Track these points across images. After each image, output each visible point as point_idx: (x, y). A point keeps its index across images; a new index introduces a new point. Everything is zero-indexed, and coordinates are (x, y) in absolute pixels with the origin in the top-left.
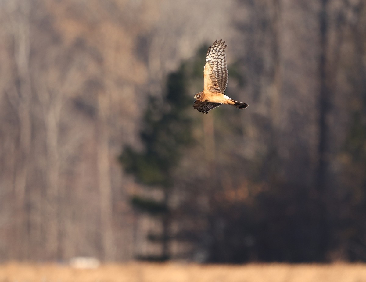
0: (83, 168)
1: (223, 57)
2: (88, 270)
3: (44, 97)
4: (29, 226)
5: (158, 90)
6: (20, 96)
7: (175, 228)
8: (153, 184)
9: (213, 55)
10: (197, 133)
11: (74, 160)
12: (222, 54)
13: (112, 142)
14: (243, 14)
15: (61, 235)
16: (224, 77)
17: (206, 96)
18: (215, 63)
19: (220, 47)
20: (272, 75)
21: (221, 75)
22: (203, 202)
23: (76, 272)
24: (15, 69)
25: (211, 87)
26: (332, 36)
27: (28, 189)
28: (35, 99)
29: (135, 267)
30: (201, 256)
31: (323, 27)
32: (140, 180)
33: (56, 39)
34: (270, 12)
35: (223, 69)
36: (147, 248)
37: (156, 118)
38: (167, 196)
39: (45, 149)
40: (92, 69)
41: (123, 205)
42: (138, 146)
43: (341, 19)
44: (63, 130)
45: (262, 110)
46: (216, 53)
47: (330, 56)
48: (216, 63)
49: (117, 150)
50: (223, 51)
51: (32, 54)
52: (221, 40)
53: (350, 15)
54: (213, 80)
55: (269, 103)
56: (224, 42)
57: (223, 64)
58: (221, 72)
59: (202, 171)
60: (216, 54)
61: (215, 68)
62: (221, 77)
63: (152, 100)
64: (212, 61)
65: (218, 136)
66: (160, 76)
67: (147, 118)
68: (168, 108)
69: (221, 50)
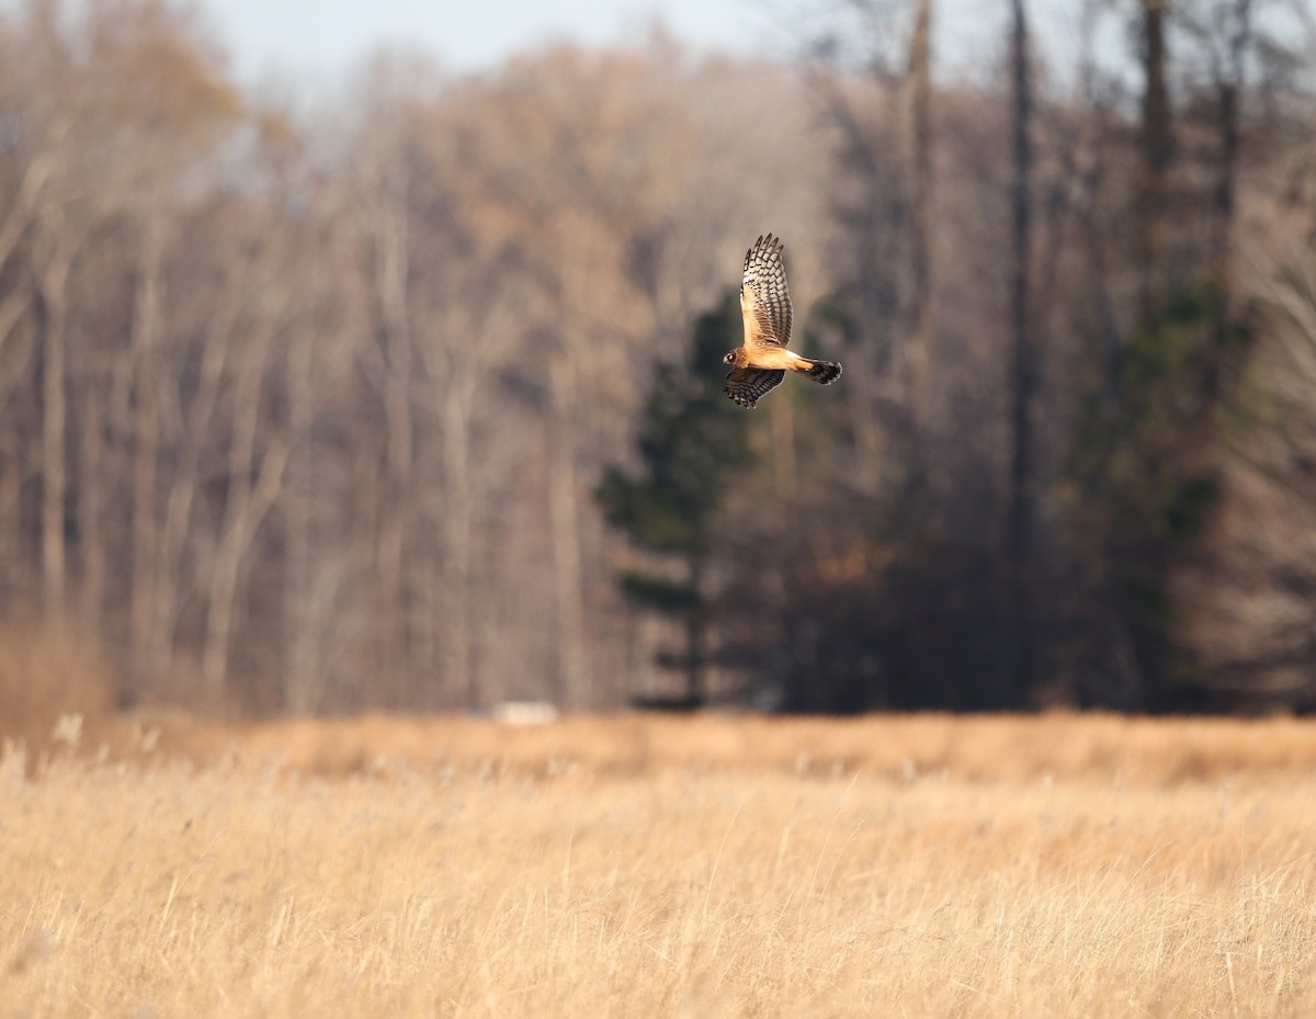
0: (519, 515)
1: (779, 271)
2: (535, 729)
3: (437, 366)
4: (408, 636)
5: (676, 351)
6: (388, 363)
7: (713, 639)
8: (667, 547)
9: (758, 268)
10: (759, 439)
11: (501, 498)
12: (776, 264)
13: (581, 459)
14: (854, 191)
15: (476, 655)
16: (785, 315)
17: (749, 354)
18: (764, 286)
19: (769, 250)
20: (914, 319)
21: (777, 310)
22: (773, 583)
23: (508, 733)
24: (376, 309)
25: (759, 337)
26: (1040, 236)
27: (407, 559)
28: (419, 370)
29: (632, 721)
30: (769, 697)
31: (1021, 218)
32: (639, 540)
33: (463, 245)
34: (909, 186)
35: (782, 298)
36: (656, 682)
37: (673, 409)
38: (696, 573)
39: (442, 478)
40: (539, 307)
41: (605, 593)
42: (635, 469)
43: (1057, 199)
44: (478, 434)
45: (893, 390)
46: (764, 264)
47: (1036, 278)
48: (766, 285)
49: (592, 477)
50: (777, 259)
51: (413, 276)
52: (770, 236)
53: (1077, 192)
54: (762, 321)
55: (908, 378)
56: (777, 240)
57: (780, 286)
58: (776, 305)
59: (770, 519)
60: (763, 266)
61: (764, 296)
62: (778, 315)
63: (663, 371)
64: (755, 283)
65: (802, 447)
66: (681, 322)
67: (653, 408)
68: (698, 388)
69: (773, 257)
